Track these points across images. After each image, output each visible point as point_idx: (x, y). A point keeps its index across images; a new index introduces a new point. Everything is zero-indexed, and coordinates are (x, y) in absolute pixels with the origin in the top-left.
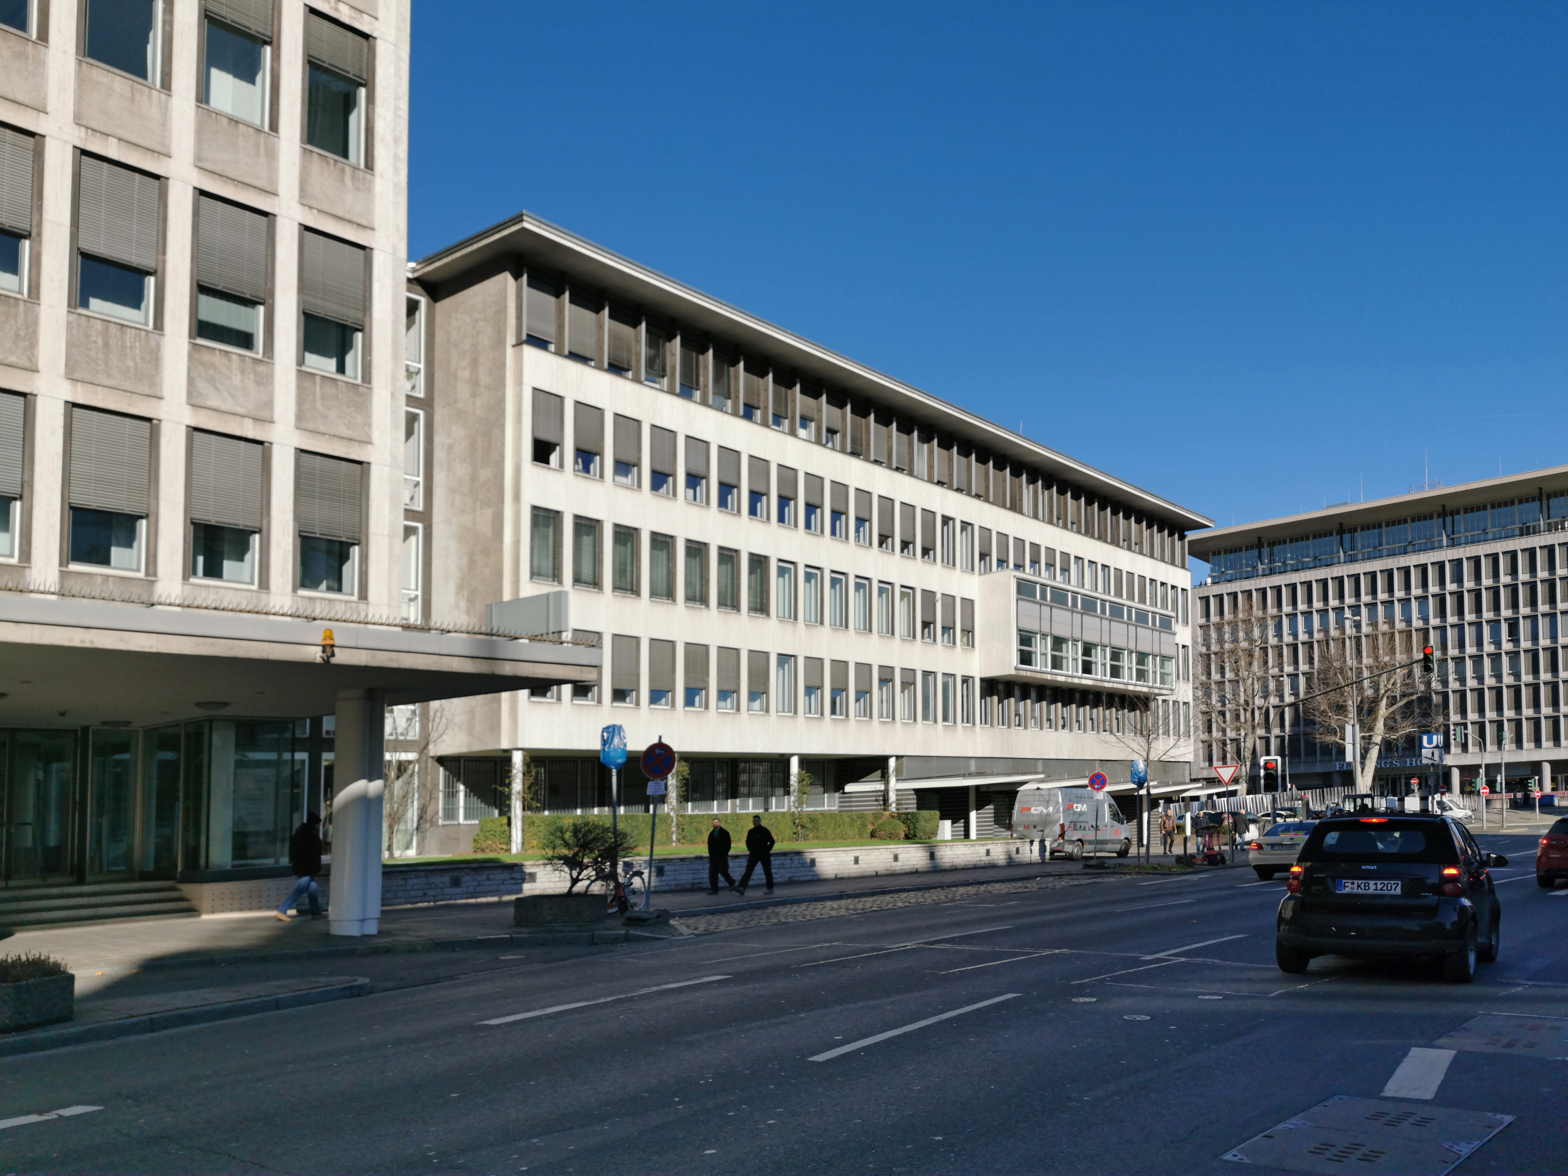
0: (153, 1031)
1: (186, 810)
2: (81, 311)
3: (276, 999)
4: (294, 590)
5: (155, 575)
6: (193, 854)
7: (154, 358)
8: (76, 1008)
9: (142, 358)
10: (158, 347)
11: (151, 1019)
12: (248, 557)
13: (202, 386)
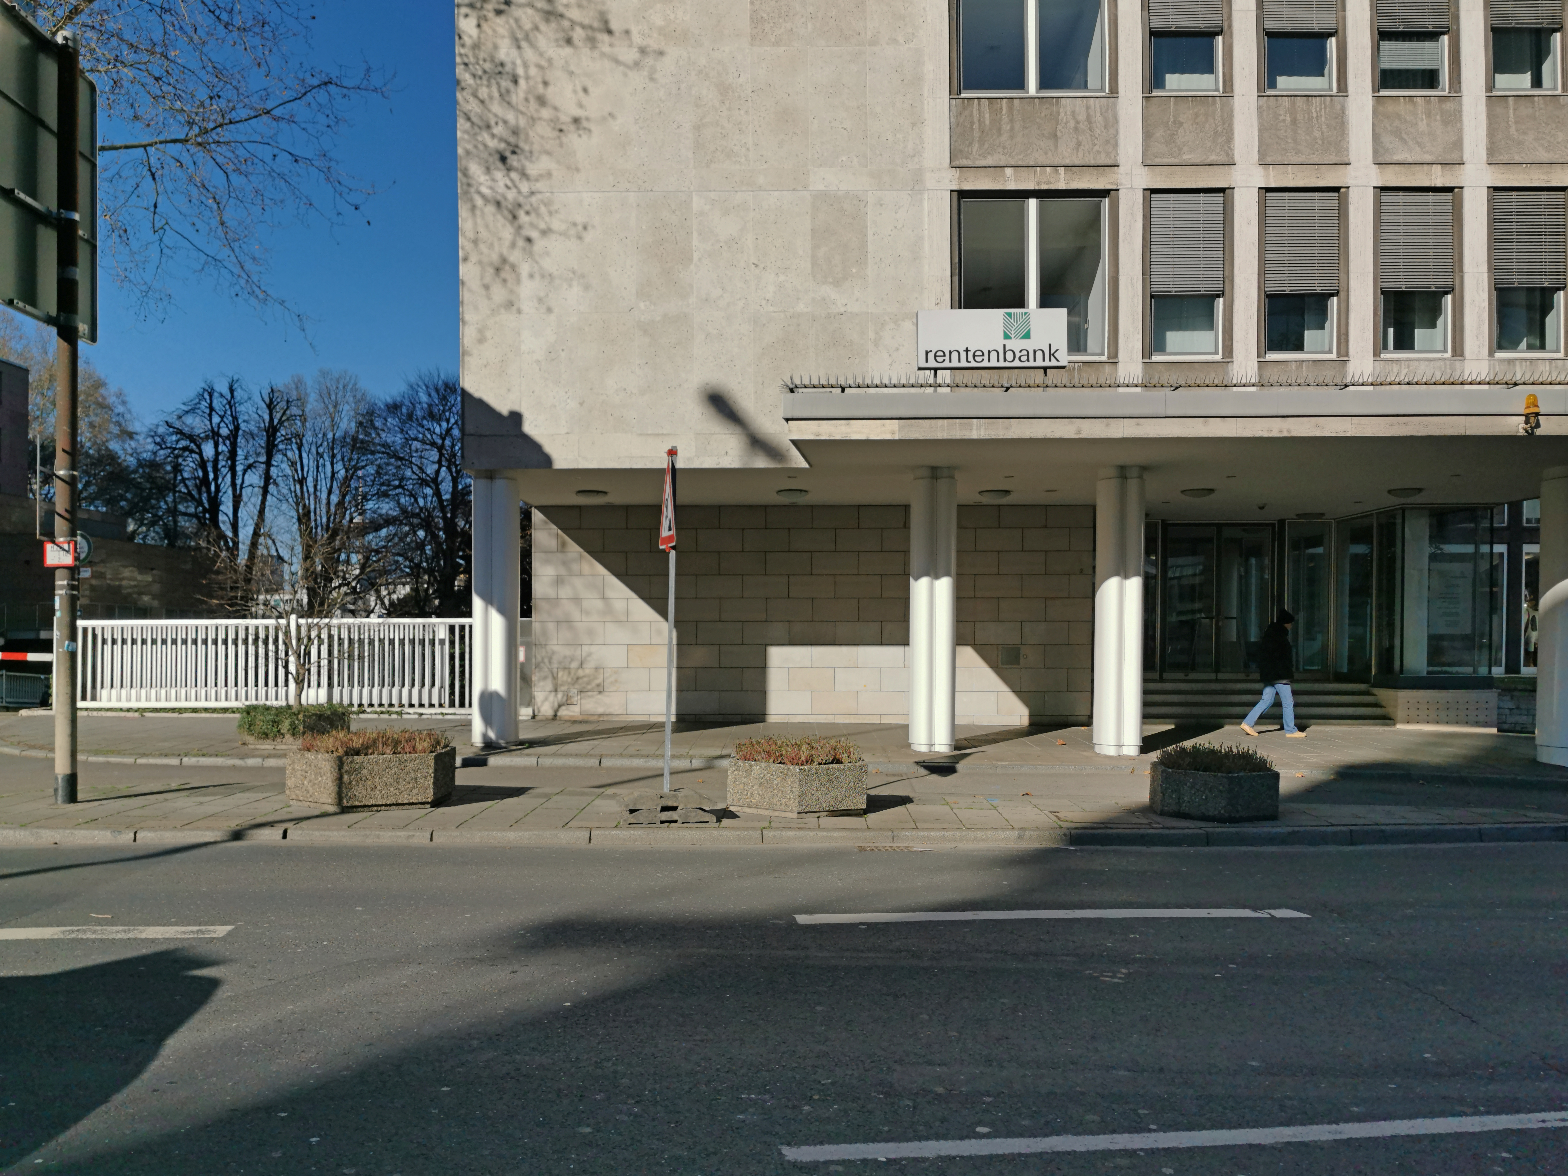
0: (1352, 843)
1: (1380, 607)
2: (1270, 92)
3: (1480, 829)
4: (1491, 353)
5: (1347, 355)
6: (1387, 657)
7: (1340, 122)
8: (1281, 808)
9: (1328, 126)
10: (1343, 110)
11: (1351, 831)
12: (1440, 322)
13: (1388, 140)
